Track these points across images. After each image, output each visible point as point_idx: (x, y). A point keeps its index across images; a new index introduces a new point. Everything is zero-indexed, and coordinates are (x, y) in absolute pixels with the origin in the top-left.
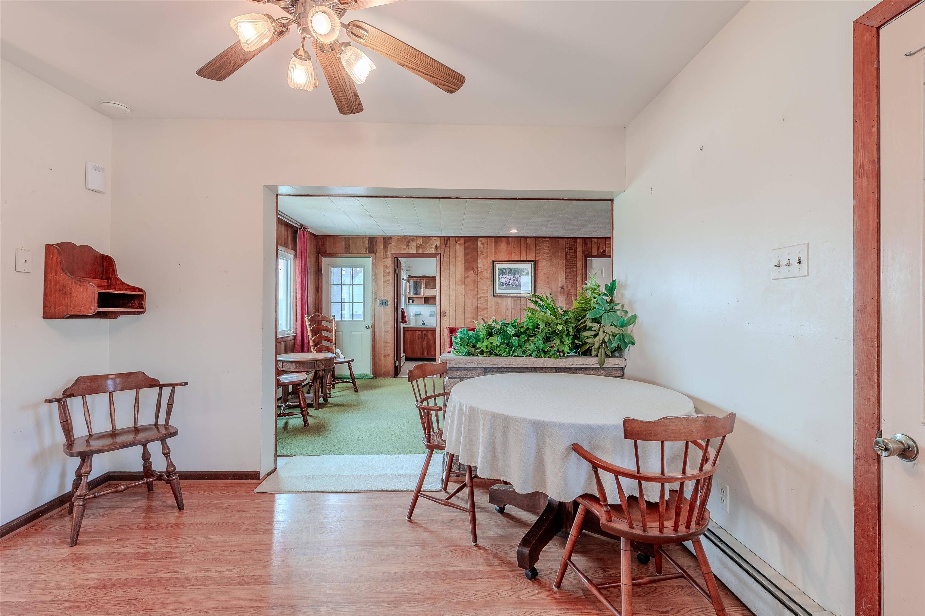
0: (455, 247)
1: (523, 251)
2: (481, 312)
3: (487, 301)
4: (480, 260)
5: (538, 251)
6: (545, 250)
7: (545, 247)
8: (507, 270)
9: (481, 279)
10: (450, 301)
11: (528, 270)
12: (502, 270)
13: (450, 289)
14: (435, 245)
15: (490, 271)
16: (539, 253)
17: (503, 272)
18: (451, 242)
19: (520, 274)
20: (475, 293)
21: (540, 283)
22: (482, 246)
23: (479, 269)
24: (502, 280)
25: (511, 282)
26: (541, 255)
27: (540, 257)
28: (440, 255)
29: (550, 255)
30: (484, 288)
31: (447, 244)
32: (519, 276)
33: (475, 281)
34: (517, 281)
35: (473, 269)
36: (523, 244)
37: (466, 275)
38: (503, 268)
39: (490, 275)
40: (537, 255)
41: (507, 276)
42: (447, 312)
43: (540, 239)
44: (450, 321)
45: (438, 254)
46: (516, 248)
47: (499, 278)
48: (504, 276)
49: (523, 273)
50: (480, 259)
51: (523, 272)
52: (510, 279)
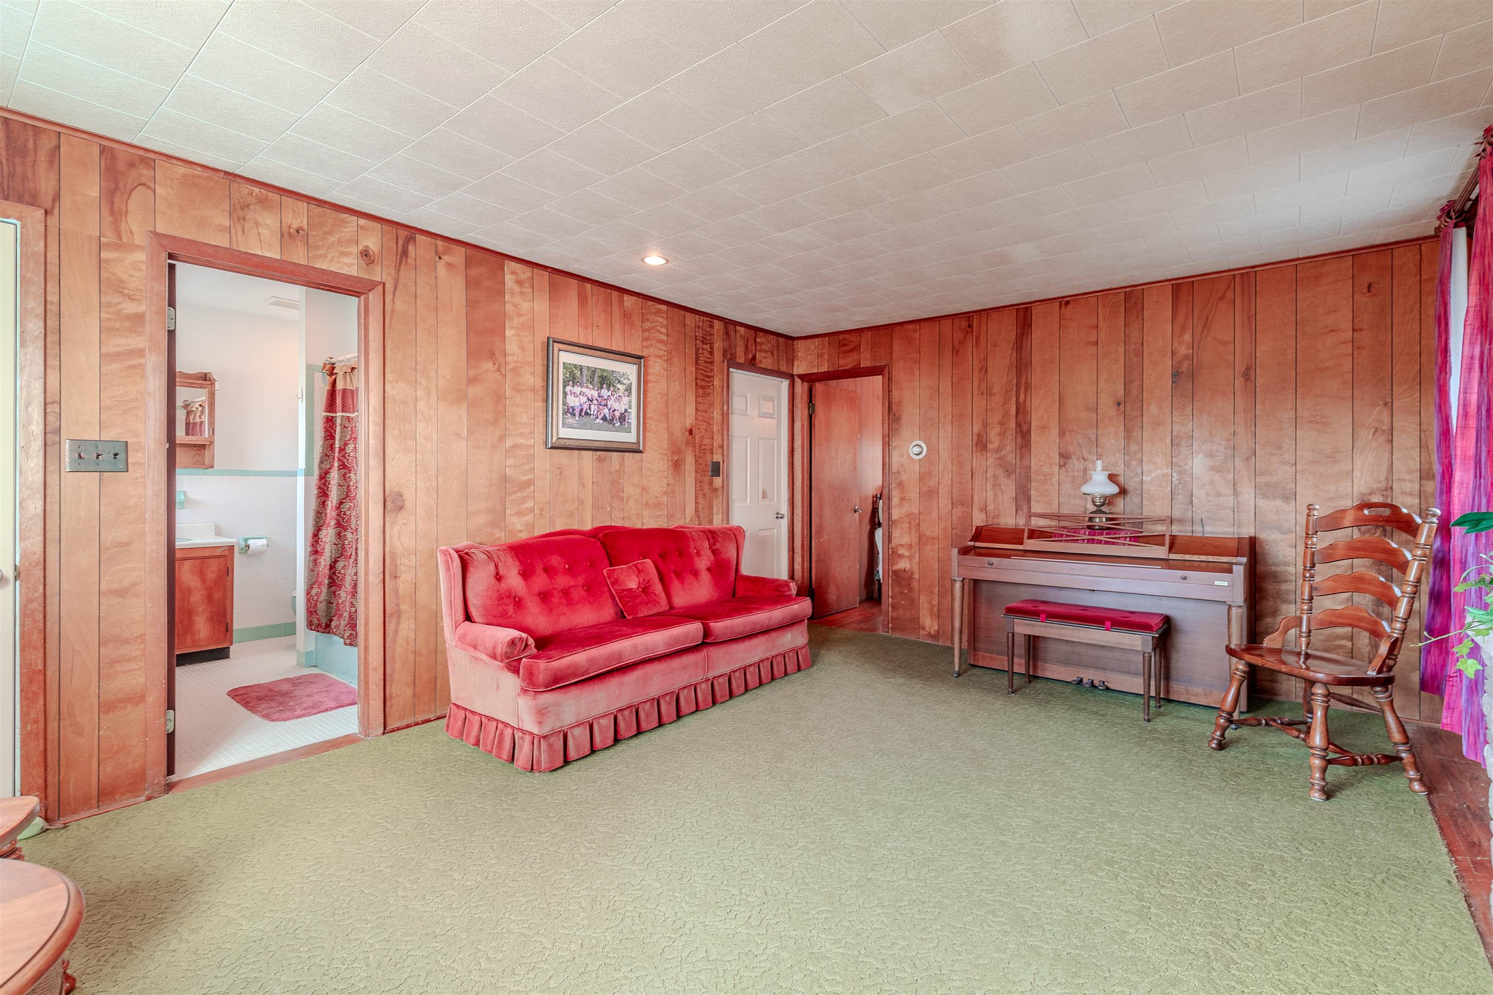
0: (435, 270)
1: (617, 328)
2: (516, 492)
3: (531, 458)
4: (513, 332)
5: (646, 334)
6: (660, 333)
7: (661, 327)
8: (585, 372)
9: (516, 389)
10: (419, 457)
11: (629, 380)
12: (572, 371)
13: (419, 416)
14: (360, 248)
15: (539, 369)
16: (648, 339)
17: (573, 377)
18: (421, 248)
19: (612, 388)
20: (498, 433)
21: (652, 418)
22: (517, 288)
23: (510, 359)
24: (572, 401)
25: (592, 407)
26: (652, 345)
27: (652, 350)
28: (382, 286)
29: (670, 347)
30: (524, 421)
31: (405, 253)
32: (610, 393)
33: (499, 398)
34: (606, 405)
35: (492, 355)
36: (616, 308)
37: (472, 373)
38: (575, 366)
39: (540, 380)
40: (645, 344)
41: (584, 390)
42: (408, 496)
43: (650, 303)
44: (420, 525)
45: (371, 286)
46: (603, 315)
47: (565, 393)
48: (577, 389)
49: (618, 386)
50: (512, 328)
51: (619, 382)
52: (590, 397)
